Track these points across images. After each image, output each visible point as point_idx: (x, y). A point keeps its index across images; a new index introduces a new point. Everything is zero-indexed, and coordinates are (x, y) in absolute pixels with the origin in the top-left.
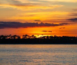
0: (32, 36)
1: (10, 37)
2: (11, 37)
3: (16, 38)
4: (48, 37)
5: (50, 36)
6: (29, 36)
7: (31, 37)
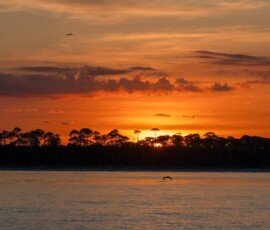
0: (110, 134)
1: (16, 139)
2: (20, 140)
3: (42, 142)
4: (177, 139)
5: (190, 136)
6: (96, 133)
7: (104, 138)
